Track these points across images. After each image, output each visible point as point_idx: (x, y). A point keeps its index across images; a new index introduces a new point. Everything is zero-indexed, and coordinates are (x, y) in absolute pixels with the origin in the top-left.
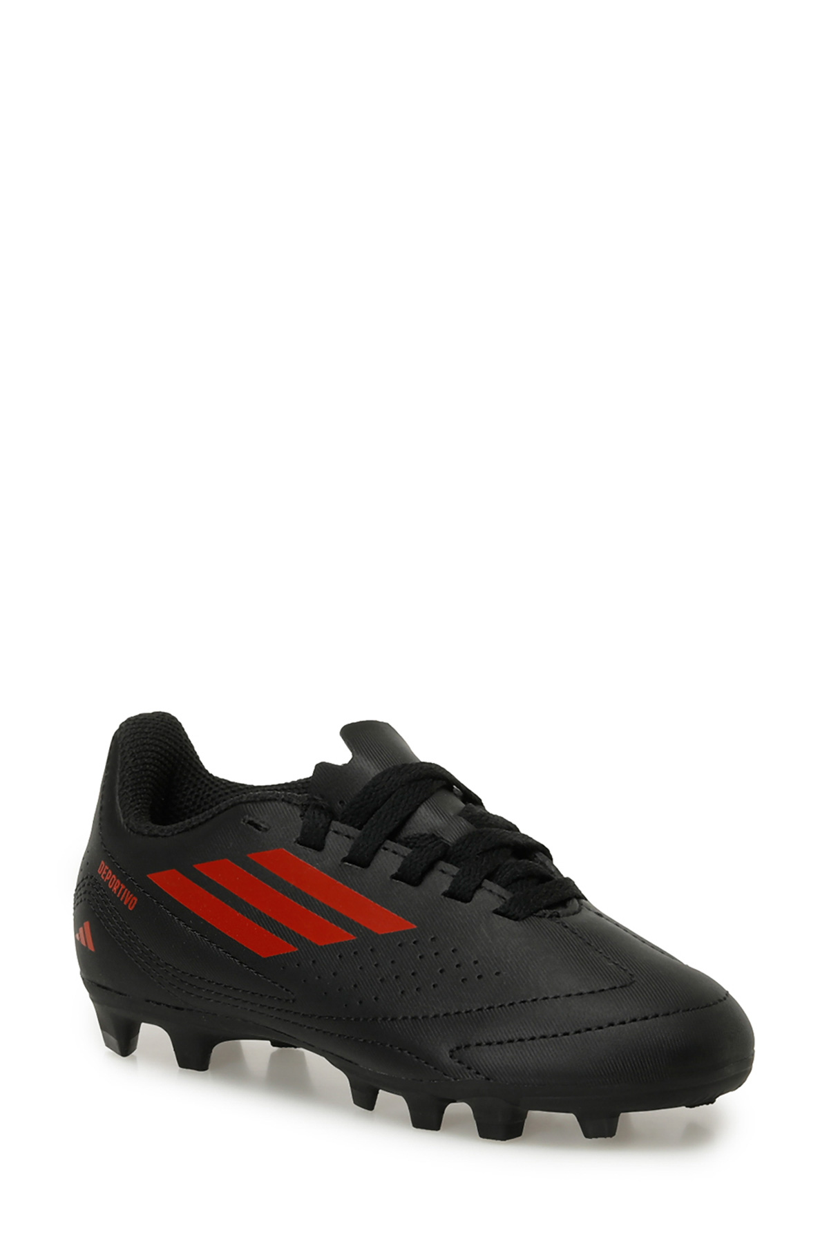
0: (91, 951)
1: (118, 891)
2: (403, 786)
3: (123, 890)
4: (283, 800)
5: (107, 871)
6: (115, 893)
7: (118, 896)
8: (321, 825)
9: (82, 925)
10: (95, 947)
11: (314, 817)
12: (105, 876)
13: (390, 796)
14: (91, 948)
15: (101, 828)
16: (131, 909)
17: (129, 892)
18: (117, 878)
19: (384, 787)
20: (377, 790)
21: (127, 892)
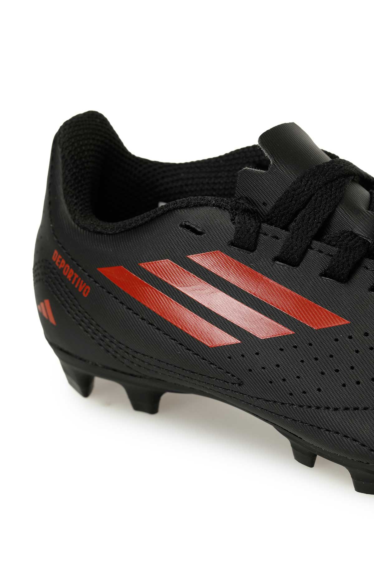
0: (52, 324)
1: (72, 278)
2: (321, 188)
3: (77, 279)
4: (214, 205)
5: (61, 260)
6: (70, 280)
7: (73, 283)
8: (252, 231)
9: (43, 301)
10: (55, 320)
11: (245, 223)
12: (59, 263)
13: (310, 198)
14: (52, 320)
15: (51, 220)
16: (86, 296)
17: (82, 281)
18: (71, 268)
19: (304, 191)
20: (299, 194)
21: (81, 281)
